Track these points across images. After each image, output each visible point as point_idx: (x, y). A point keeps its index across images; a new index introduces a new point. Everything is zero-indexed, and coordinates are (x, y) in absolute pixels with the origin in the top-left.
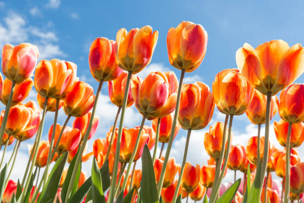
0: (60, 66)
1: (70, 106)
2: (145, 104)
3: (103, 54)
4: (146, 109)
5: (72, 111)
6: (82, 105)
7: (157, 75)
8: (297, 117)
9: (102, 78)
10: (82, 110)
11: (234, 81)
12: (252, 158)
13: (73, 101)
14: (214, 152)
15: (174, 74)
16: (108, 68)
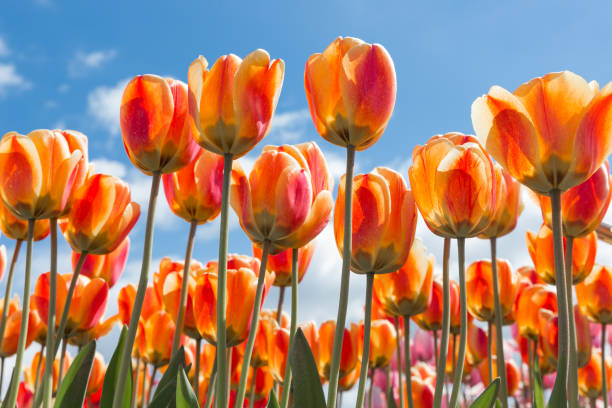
0: (54, 144)
1: (84, 232)
2: (265, 221)
3: (154, 112)
4: (268, 233)
5: (89, 244)
6: (110, 228)
7: (284, 154)
8: (583, 224)
9: (157, 168)
10: (112, 238)
12: (478, 307)
13: (90, 220)
14: (400, 302)
15: (317, 147)
16: (170, 145)
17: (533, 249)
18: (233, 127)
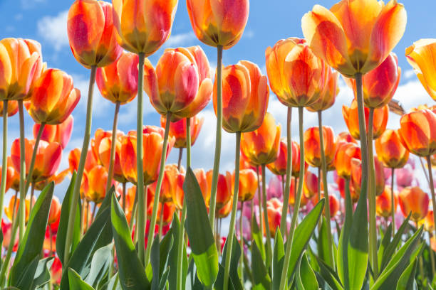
0: (19, 48)
1: (42, 109)
2: (167, 99)
3: (91, 24)
4: (170, 106)
5: (46, 117)
6: (60, 106)
7: (179, 53)
8: (380, 99)
9: (94, 63)
10: (62, 113)
11: (302, 59)
12: (311, 158)
13: (46, 101)
14: (259, 155)
15: (201, 49)
16: (102, 47)
17: (346, 117)
18: (144, 34)
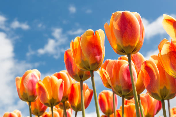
0: (51, 81)
1: (73, 105)
4: (121, 93)
13: (73, 101)
